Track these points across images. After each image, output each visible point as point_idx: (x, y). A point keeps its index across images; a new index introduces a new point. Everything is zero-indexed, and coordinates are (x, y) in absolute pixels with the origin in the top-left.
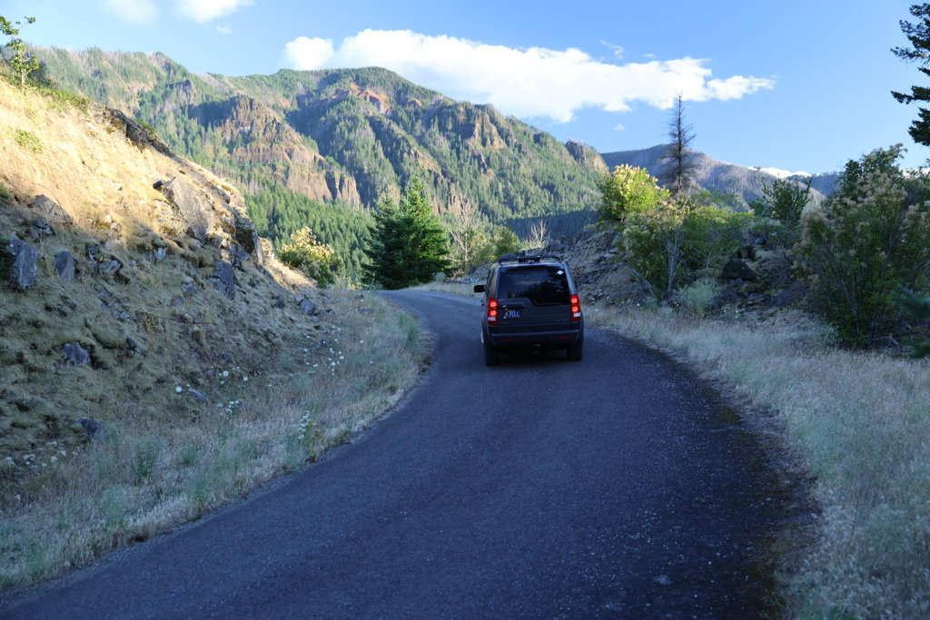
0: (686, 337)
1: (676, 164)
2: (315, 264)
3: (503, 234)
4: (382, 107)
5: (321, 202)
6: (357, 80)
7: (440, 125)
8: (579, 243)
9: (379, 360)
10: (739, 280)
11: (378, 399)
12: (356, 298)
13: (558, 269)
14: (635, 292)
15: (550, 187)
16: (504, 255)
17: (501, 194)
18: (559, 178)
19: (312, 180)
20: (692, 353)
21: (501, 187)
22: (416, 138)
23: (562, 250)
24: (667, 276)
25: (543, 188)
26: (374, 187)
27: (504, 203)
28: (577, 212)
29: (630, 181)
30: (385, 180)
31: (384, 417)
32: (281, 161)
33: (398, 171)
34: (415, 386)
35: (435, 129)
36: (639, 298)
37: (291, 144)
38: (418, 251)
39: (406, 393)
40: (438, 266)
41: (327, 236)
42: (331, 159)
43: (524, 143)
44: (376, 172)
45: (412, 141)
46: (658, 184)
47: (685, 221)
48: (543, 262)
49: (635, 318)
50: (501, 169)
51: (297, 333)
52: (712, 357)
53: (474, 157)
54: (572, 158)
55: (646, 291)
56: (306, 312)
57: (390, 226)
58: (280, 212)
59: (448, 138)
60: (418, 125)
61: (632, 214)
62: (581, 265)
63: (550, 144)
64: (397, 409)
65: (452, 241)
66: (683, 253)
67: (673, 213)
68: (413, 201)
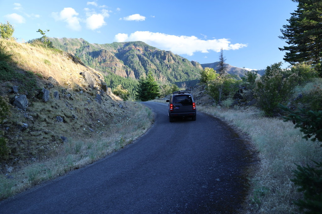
0: (224, 114)
1: (221, 67)
2: (123, 94)
3: (174, 86)
4: (141, 52)
5: (124, 78)
6: (134, 45)
7: (157, 56)
8: (195, 89)
9: (140, 120)
10: (238, 98)
11: (140, 131)
12: (134, 103)
13: (189, 96)
14: (210, 102)
15: (187, 73)
16: (174, 92)
17: (174, 75)
18: (189, 71)
19: (122, 72)
20: (226, 118)
21: (173, 73)
22: (150, 60)
23: (190, 91)
24: (219, 97)
25: (185, 74)
26: (139, 74)
27: (174, 78)
28: (194, 80)
29: (209, 72)
30: (142, 72)
31: (142, 136)
32: (113, 67)
33: (145, 69)
34: (150, 128)
35: (155, 58)
36: (211, 103)
37: (116, 62)
38: (151, 91)
39: (148, 129)
40: (156, 95)
41: (126, 87)
42: (127, 66)
43: (180, 61)
44: (139, 70)
45: (149, 61)
46: (216, 72)
47: (224, 82)
48: (185, 94)
49: (210, 109)
50: (173, 68)
51: (118, 113)
52: (231, 120)
53: (166, 65)
54: (193, 65)
55: (213, 101)
56: (120, 108)
57: (143, 84)
58: (113, 80)
59: (159, 60)
60: (151, 57)
61: (209, 81)
62: (195, 94)
63: (187, 62)
64: (146, 134)
65: (160, 88)
66: (223, 91)
67: (221, 80)
68: (149, 77)
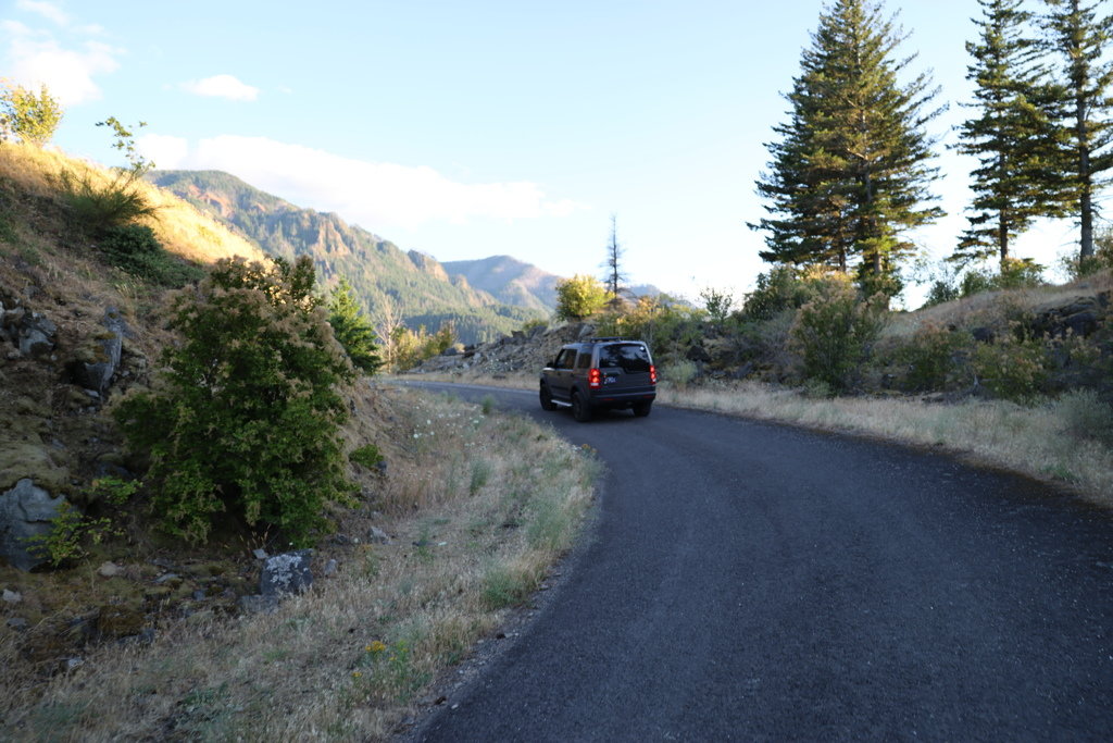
4: (223, 210)
6: (197, 182)
7: (284, 230)
15: (394, 293)
18: (401, 286)
25: (387, 293)
28: (420, 317)
35: (279, 234)
43: (368, 251)
50: (346, 275)
53: (319, 262)
54: (414, 265)
59: (293, 243)
63: (393, 253)
